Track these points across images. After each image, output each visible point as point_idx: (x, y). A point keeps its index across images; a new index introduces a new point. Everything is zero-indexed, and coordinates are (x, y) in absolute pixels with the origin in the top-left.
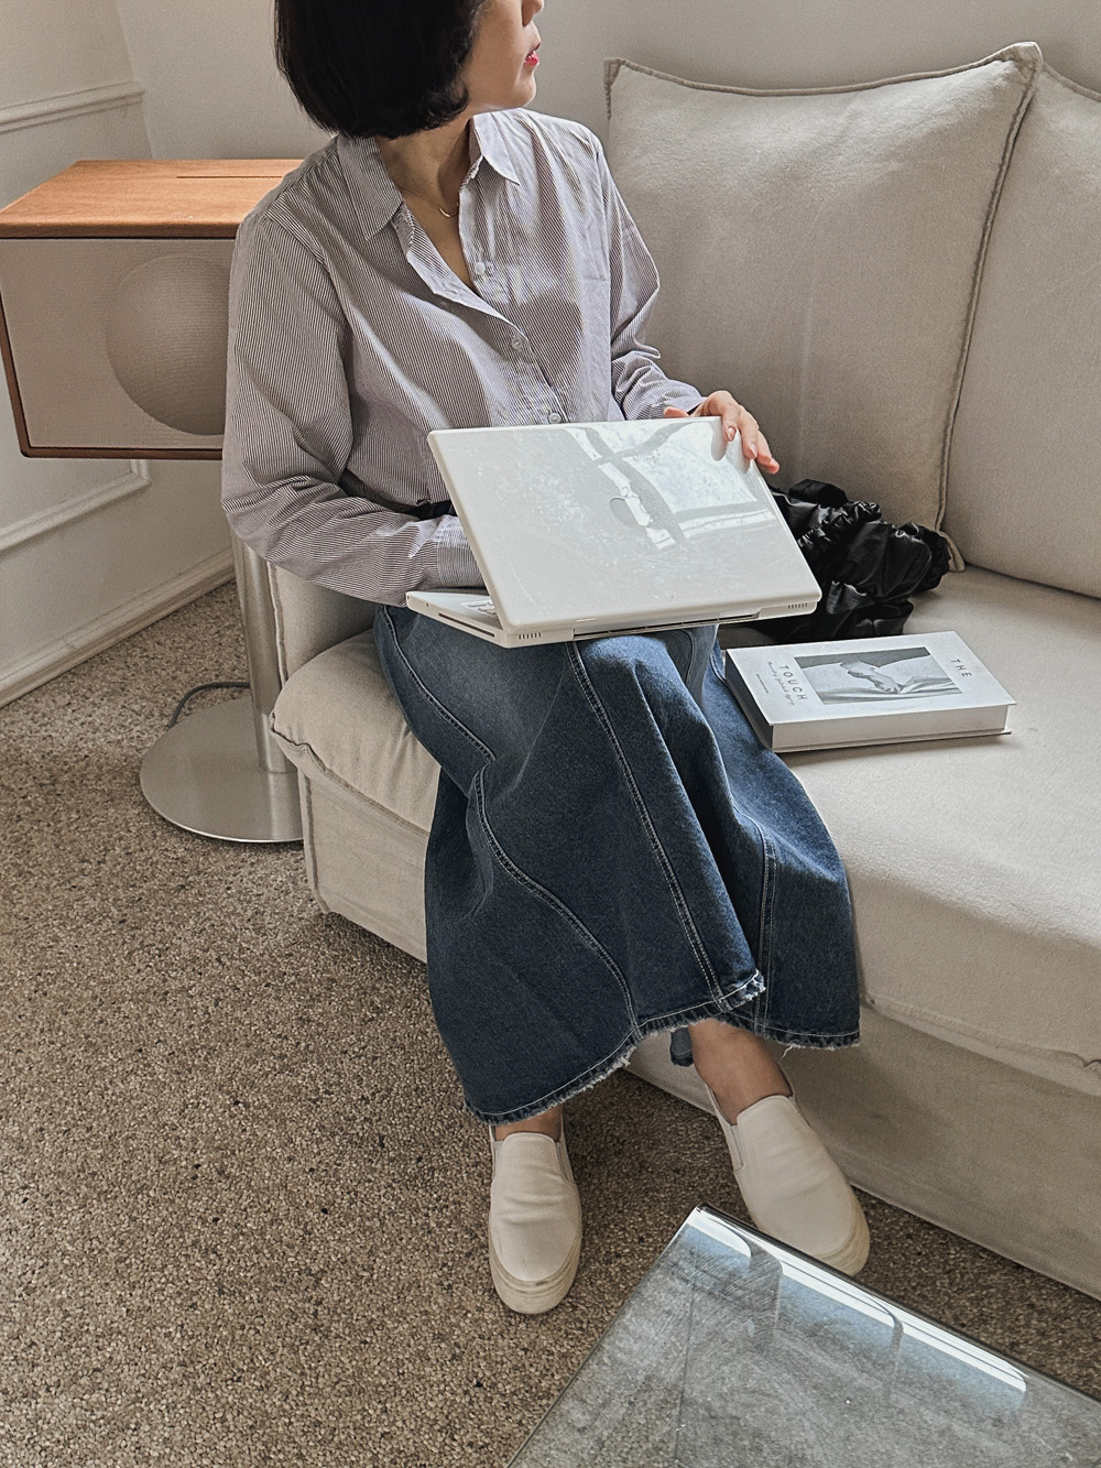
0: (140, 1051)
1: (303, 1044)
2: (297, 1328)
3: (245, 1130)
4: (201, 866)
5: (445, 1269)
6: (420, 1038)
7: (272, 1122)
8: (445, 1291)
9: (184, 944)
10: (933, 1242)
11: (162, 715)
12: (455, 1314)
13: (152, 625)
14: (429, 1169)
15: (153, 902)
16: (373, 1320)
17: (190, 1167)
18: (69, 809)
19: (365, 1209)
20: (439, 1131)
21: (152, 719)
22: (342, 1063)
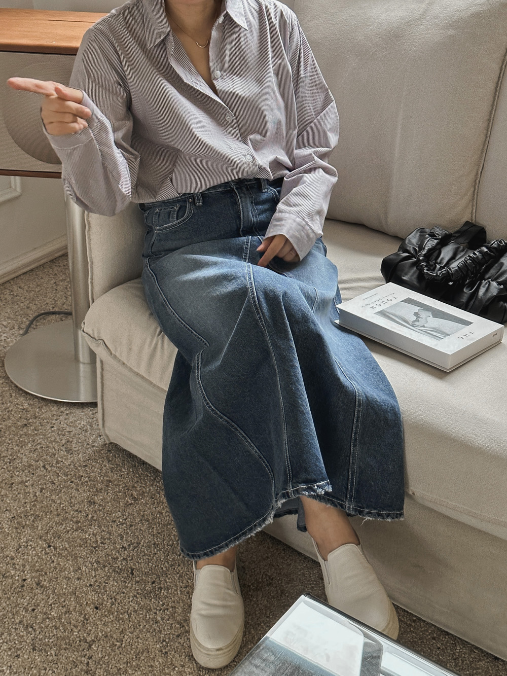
1: (90, 516)
2: (76, 671)
3: (53, 562)
4: (37, 414)
5: (164, 643)
6: (158, 515)
7: (70, 558)
8: (163, 655)
9: (25, 457)
10: (447, 642)
11: (20, 328)
12: (168, 668)
13: (17, 277)
14: (158, 588)
15: (8, 433)
16: (120, 668)
17: (20, 580)
19: (120, 608)
20: (166, 567)
21: (14, 330)
22: (112, 527)
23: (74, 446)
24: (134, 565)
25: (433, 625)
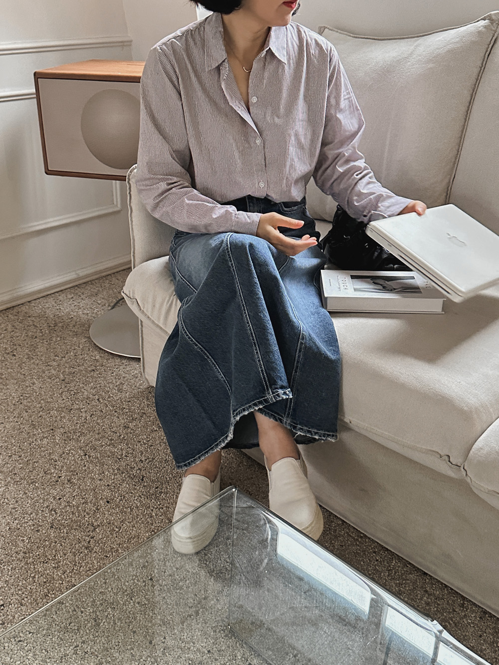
0: (52, 430)
1: (122, 436)
2: (79, 546)
3: (85, 466)
4: (104, 363)
5: (153, 533)
7: (98, 464)
9: (86, 392)
11: (109, 306)
13: (117, 272)
14: (160, 492)
15: (79, 374)
16: (113, 548)
17: (57, 477)
18: (58, 336)
19: (126, 504)
20: (170, 478)
21: (104, 307)
22: (137, 445)
23: (124, 387)
24: (146, 474)
25: (376, 542)
